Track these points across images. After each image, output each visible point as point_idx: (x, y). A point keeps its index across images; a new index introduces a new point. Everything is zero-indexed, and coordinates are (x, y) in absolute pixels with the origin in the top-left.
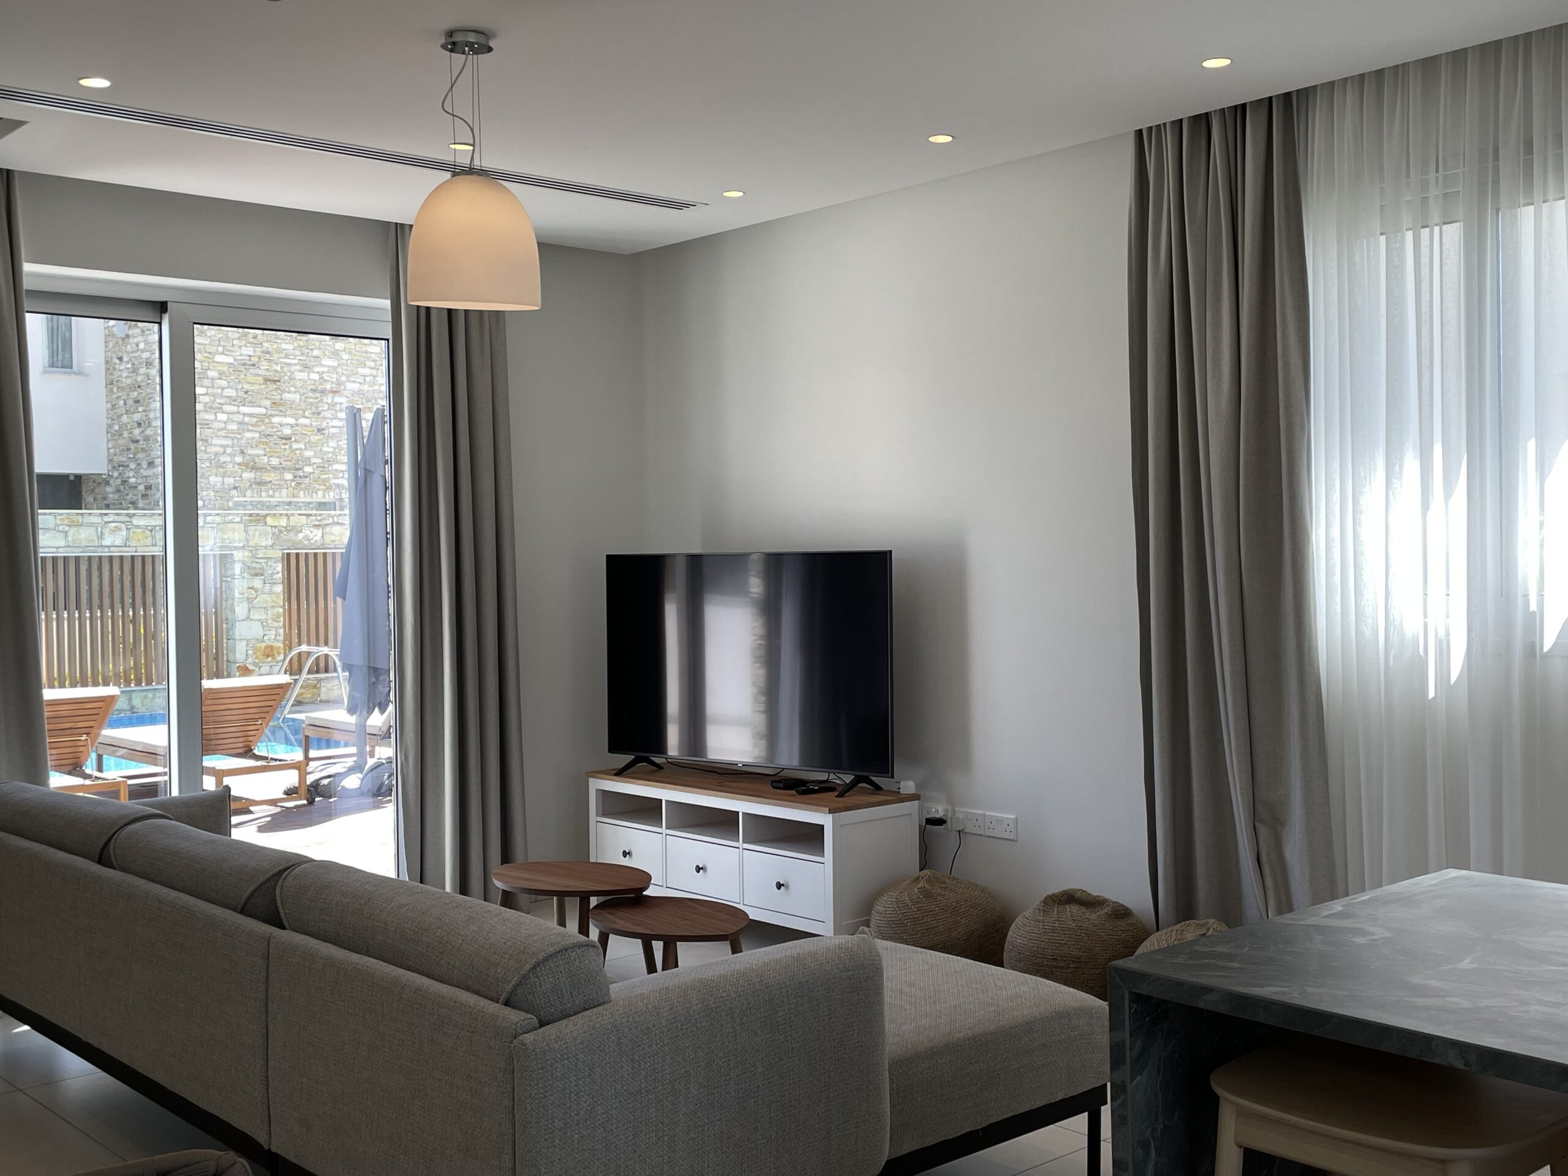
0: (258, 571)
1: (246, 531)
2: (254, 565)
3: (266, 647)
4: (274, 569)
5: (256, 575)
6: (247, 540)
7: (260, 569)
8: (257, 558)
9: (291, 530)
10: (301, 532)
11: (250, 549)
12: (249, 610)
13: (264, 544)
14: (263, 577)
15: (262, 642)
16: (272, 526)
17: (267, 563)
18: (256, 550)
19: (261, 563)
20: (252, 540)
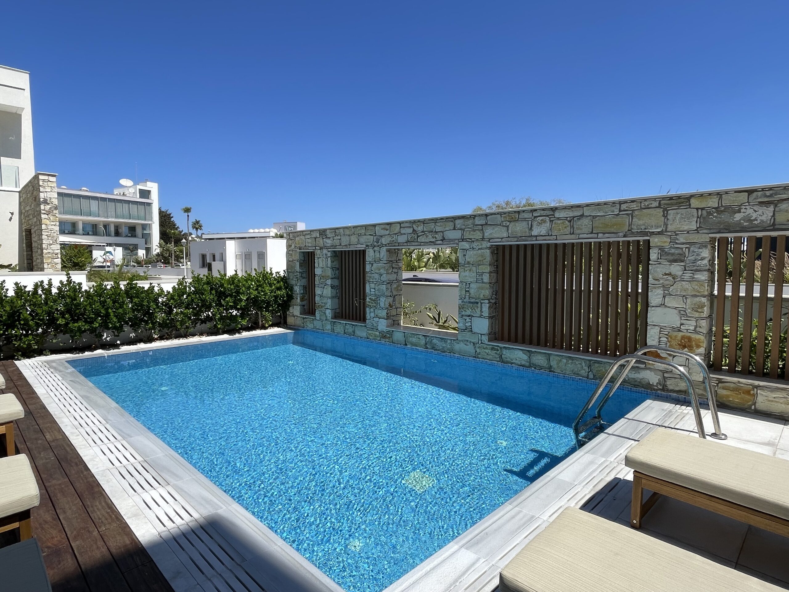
0: (676, 257)
1: (665, 216)
2: (673, 251)
3: (683, 337)
4: (698, 255)
5: (675, 261)
6: (666, 225)
7: (681, 255)
8: (677, 243)
9: (722, 211)
10: (739, 211)
11: (669, 234)
12: (664, 297)
13: (686, 228)
14: (682, 264)
15: (679, 331)
16: (697, 209)
17: (689, 248)
18: (677, 235)
19: (682, 248)
20: (671, 224)
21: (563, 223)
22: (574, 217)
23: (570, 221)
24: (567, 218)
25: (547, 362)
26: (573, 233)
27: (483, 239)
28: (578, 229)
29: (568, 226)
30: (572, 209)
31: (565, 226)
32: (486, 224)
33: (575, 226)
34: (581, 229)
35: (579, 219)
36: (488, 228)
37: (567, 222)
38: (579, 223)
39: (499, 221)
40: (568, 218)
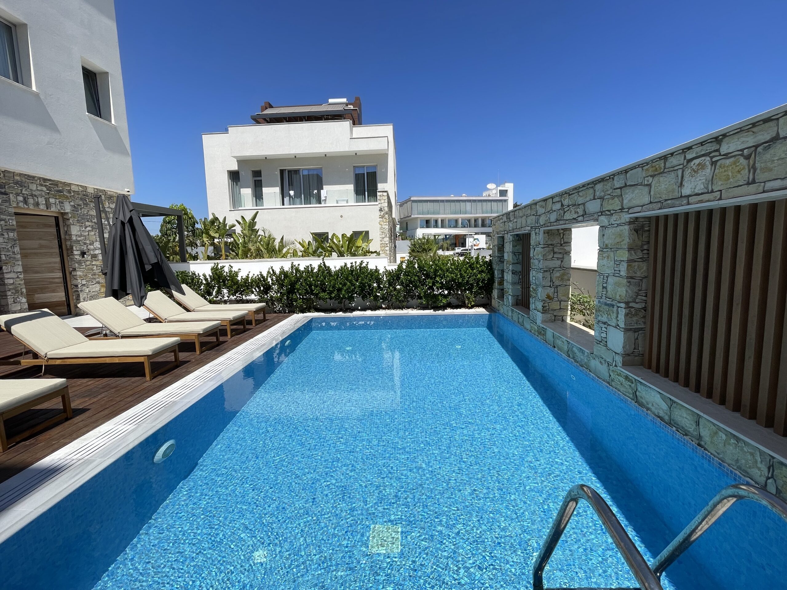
21: (735, 163)
22: (756, 147)
23: (748, 158)
24: (742, 150)
25: (694, 425)
26: (754, 182)
27: (622, 209)
28: (764, 170)
29: (744, 168)
30: (754, 129)
31: (738, 168)
32: (626, 186)
33: (758, 165)
34: (771, 170)
35: (766, 149)
36: (627, 191)
37: (742, 160)
38: (768, 156)
39: (641, 178)
40: (745, 151)
